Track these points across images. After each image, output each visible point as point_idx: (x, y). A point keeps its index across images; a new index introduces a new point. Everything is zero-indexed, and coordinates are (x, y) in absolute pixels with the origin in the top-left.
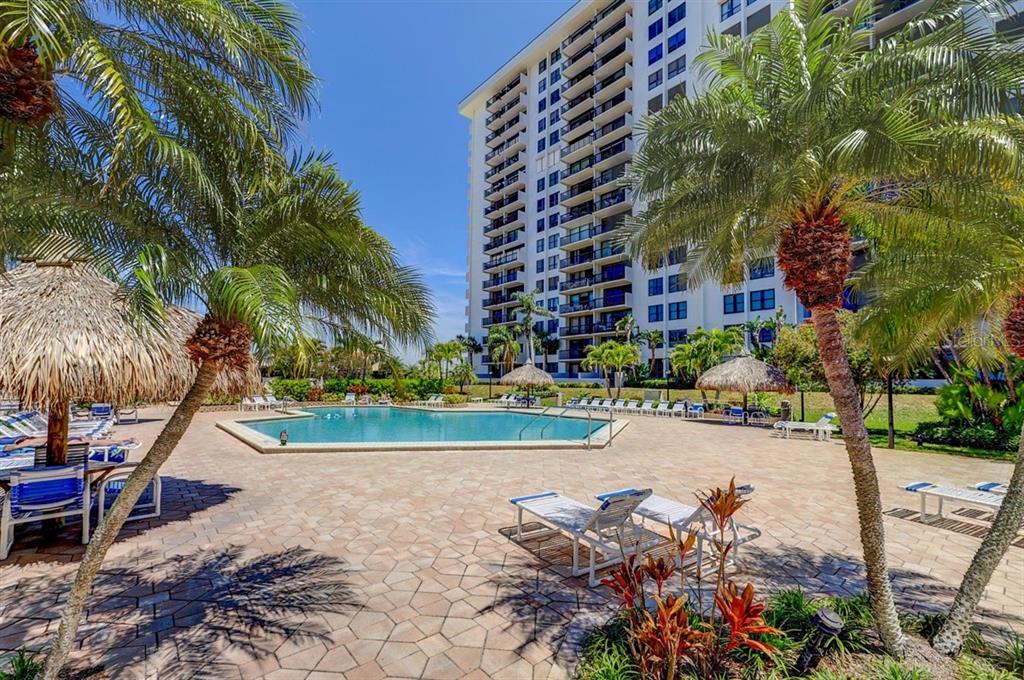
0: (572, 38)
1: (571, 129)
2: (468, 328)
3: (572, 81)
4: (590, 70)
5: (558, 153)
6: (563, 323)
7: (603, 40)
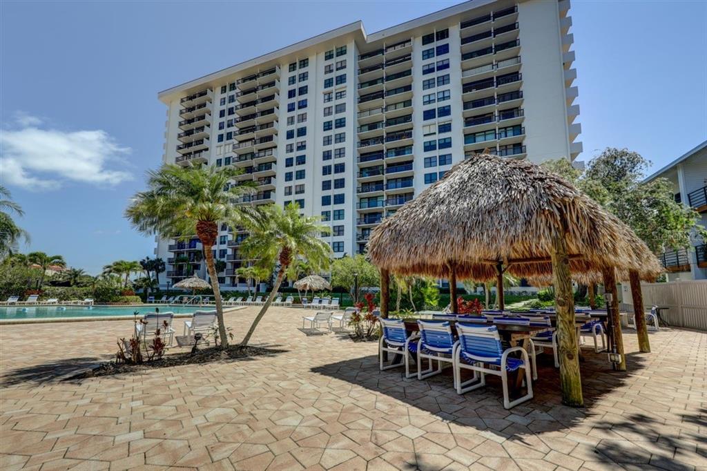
0: (244, 80)
1: (240, 134)
2: (156, 251)
3: (243, 105)
4: (254, 103)
5: (231, 146)
6: (230, 252)
7: (263, 89)
